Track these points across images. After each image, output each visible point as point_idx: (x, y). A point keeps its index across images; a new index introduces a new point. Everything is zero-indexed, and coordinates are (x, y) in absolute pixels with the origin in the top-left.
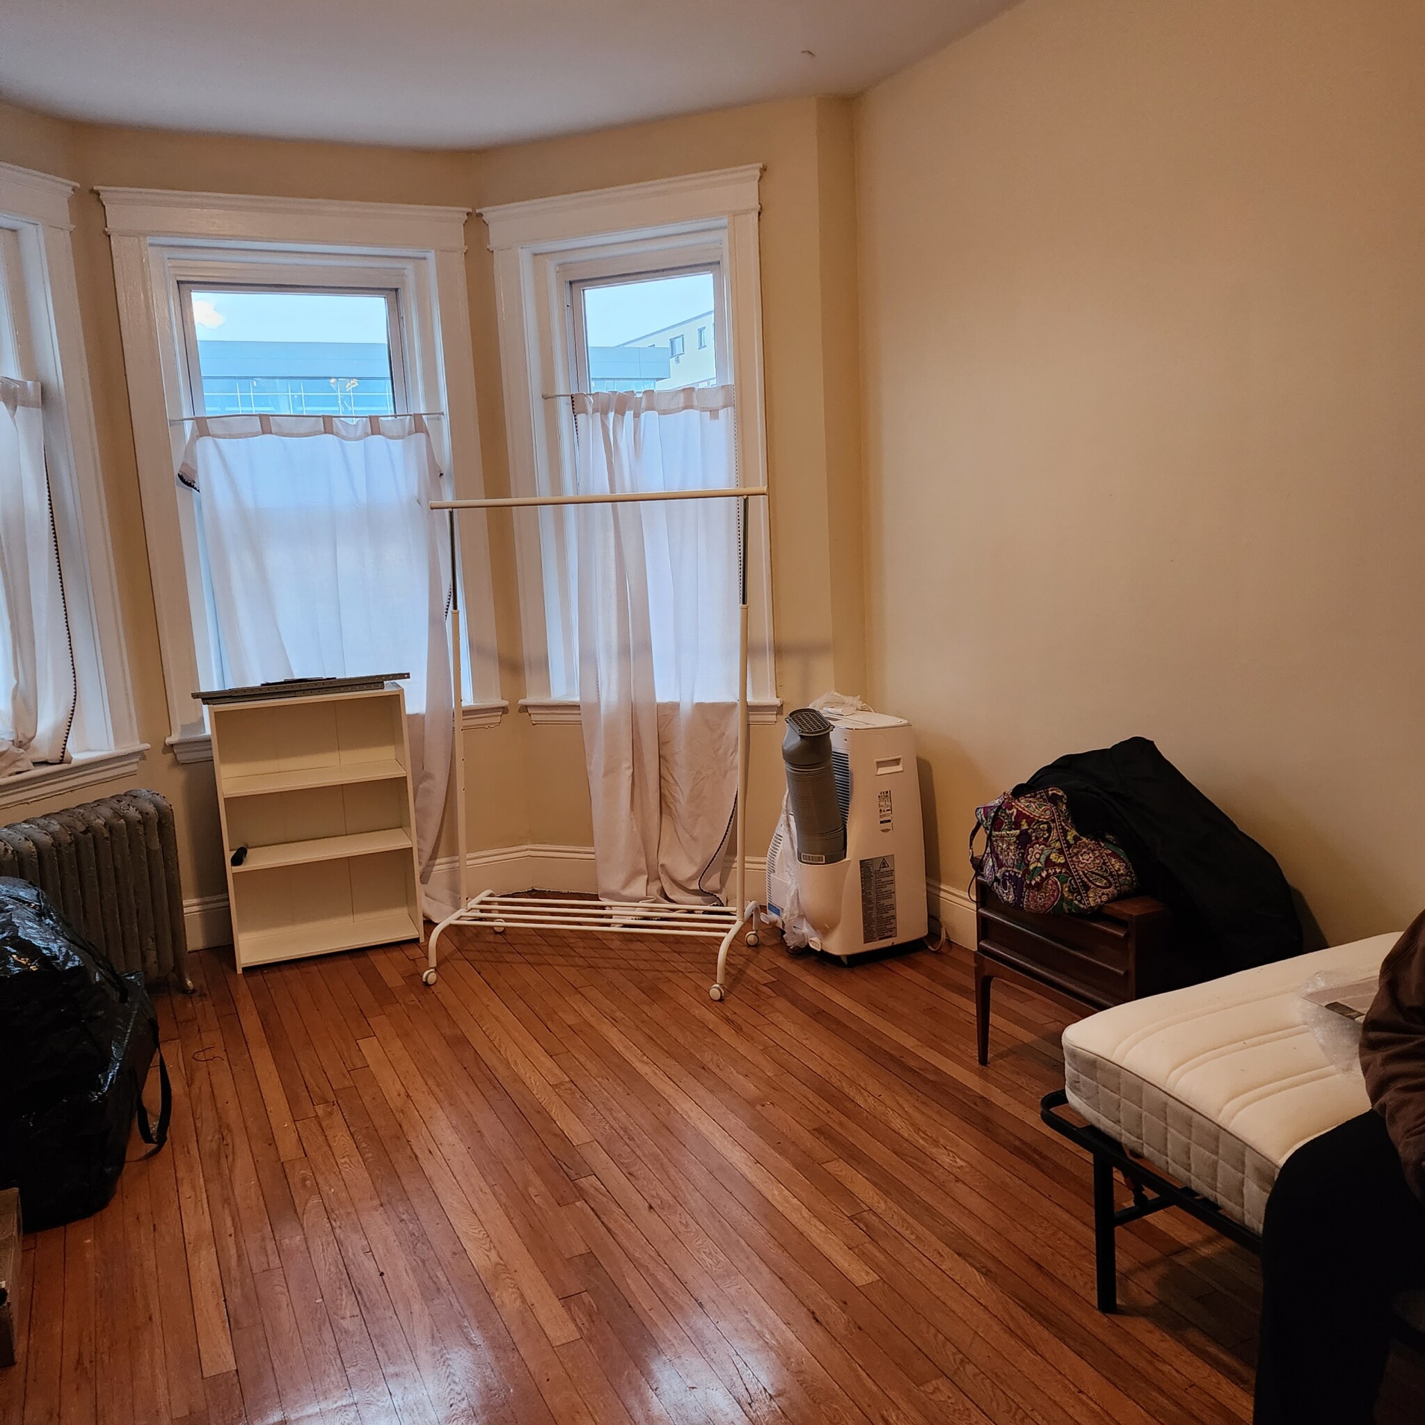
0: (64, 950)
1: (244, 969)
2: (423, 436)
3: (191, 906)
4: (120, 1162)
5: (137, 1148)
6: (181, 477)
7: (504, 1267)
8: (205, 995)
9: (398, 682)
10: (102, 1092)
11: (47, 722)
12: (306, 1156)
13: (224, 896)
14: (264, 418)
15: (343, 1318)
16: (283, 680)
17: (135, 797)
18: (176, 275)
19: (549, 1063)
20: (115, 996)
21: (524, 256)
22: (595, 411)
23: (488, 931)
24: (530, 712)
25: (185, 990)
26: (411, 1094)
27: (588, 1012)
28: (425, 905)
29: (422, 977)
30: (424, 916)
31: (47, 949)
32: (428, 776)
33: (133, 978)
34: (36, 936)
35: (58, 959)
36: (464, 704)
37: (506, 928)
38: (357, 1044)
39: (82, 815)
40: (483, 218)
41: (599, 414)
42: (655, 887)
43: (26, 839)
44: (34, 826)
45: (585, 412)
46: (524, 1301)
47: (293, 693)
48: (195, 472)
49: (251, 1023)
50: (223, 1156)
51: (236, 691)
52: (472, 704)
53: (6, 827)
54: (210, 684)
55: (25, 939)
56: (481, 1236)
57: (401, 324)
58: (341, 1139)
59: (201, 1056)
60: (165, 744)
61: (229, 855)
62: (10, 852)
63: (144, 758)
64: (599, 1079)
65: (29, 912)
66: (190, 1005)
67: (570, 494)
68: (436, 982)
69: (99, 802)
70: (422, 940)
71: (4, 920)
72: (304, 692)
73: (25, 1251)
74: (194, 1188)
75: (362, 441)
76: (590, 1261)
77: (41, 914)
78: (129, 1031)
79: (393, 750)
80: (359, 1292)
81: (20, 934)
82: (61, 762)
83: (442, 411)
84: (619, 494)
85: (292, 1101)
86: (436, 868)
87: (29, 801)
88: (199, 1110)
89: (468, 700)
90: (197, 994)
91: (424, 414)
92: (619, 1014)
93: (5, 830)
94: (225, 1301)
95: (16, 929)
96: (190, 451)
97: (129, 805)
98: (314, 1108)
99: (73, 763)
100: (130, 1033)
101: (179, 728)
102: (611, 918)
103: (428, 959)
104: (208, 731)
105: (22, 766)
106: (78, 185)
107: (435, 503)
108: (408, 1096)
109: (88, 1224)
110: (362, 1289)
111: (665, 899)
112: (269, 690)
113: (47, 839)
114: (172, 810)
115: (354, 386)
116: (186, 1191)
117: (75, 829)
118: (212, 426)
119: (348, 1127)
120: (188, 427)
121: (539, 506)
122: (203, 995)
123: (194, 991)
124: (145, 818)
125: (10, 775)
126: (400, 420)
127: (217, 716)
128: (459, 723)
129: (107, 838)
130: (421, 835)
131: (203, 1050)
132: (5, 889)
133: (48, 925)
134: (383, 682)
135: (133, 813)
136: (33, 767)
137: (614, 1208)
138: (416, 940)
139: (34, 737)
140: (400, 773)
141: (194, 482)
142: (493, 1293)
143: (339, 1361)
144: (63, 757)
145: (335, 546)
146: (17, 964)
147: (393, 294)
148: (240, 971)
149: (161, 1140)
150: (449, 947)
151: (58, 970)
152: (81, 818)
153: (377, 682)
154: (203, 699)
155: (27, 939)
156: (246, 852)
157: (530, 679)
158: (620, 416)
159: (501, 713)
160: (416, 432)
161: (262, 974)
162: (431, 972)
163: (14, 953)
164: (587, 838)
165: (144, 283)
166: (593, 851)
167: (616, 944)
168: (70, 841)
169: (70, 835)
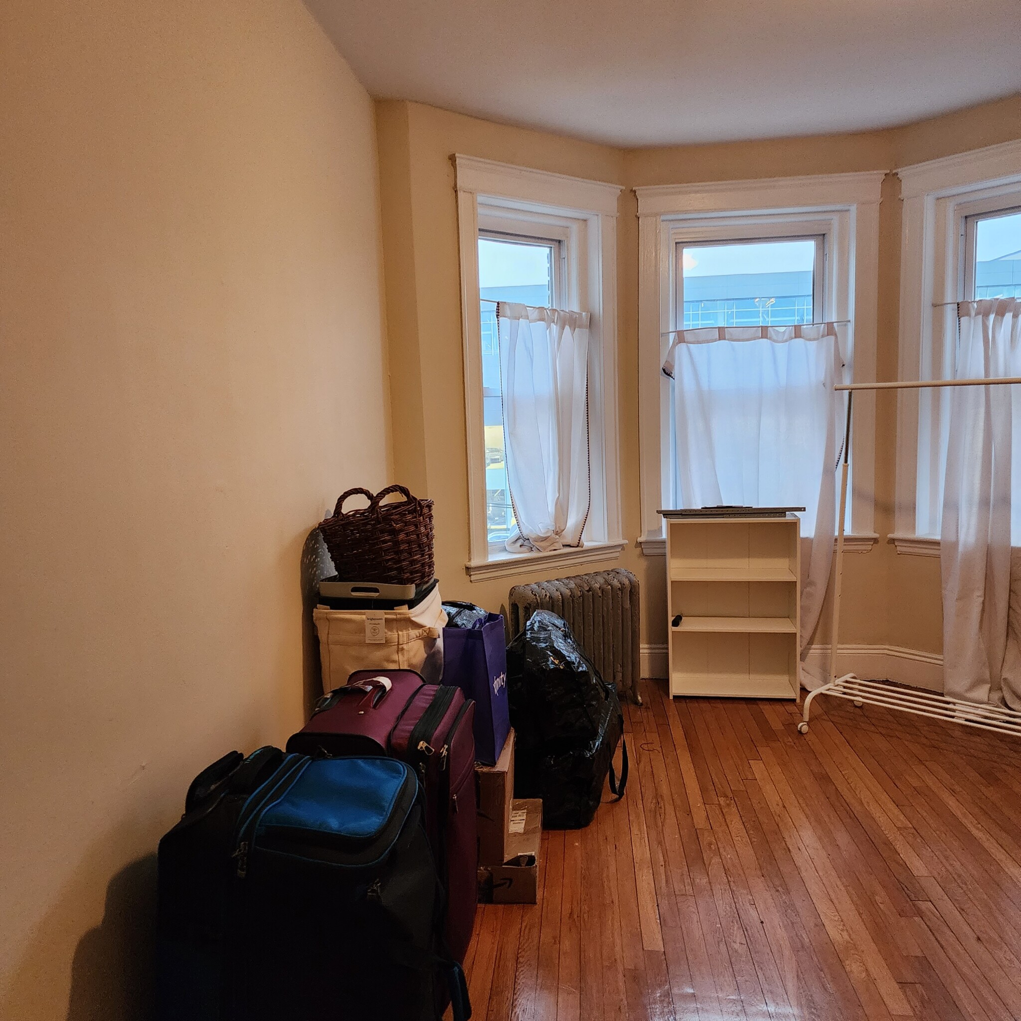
0: (578, 659)
1: (674, 696)
2: (832, 338)
3: (644, 649)
4: (598, 800)
5: (608, 796)
6: (664, 370)
7: (853, 946)
8: (649, 708)
9: (796, 513)
10: (592, 752)
11: (573, 520)
12: (712, 829)
13: (665, 646)
14: (721, 330)
15: (735, 942)
16: (716, 506)
17: (618, 573)
18: (675, 239)
19: (896, 811)
20: (603, 695)
21: (929, 202)
22: (977, 314)
23: (850, 704)
24: (896, 544)
25: (636, 702)
26: (786, 806)
27: (930, 781)
28: (803, 677)
29: (797, 727)
30: (801, 685)
31: (569, 657)
32: (811, 583)
33: (610, 686)
34: (563, 648)
35: (575, 664)
36: (845, 534)
37: (863, 703)
38: (749, 763)
39: (587, 580)
40: (898, 176)
41: (981, 316)
42: (996, 696)
43: (557, 590)
44: (561, 583)
45: (968, 315)
46: (868, 975)
47: (722, 515)
48: (673, 367)
49: (677, 733)
50: (658, 813)
51: (685, 511)
52: (850, 534)
53: (546, 581)
54: (668, 505)
55: (557, 649)
56: (836, 919)
57: (825, 259)
58: (736, 824)
59: (645, 747)
60: (637, 541)
61: (671, 619)
62: (548, 597)
63: (623, 549)
64: (938, 832)
65: (560, 633)
66: (639, 713)
67: (948, 377)
68: (807, 732)
69: (597, 573)
70: (798, 701)
71: (547, 635)
72: (729, 515)
73: (542, 840)
74: (640, 830)
75: (788, 343)
76: (924, 964)
77: (566, 636)
78: (608, 719)
79: (788, 562)
80: (746, 928)
81: (555, 645)
82: (578, 546)
83: (849, 319)
84: (992, 378)
85: (703, 790)
86: (811, 651)
87: (559, 568)
88: (644, 781)
89: (848, 531)
90: (643, 707)
91: (835, 322)
92: (957, 788)
93: (546, 583)
94: (658, 905)
95: (552, 642)
96: (671, 353)
97: (614, 577)
98: (718, 799)
99: (584, 548)
100: (608, 720)
101: (646, 533)
102: (955, 712)
103: (802, 715)
104: (664, 535)
105: (557, 546)
106: (624, 188)
107: (838, 386)
108: (784, 807)
109: (578, 833)
110: (748, 928)
111: (1006, 707)
112: (706, 512)
113: (568, 592)
114: (639, 584)
115: (772, 303)
116: (635, 830)
117: (583, 588)
118: (688, 336)
119: (741, 817)
120: (672, 337)
121: (920, 388)
122: (647, 708)
123: (642, 704)
124: (622, 588)
125: (550, 551)
126: (817, 327)
127: (672, 528)
128: (840, 547)
129: (600, 596)
130: (803, 626)
131: (647, 744)
132: (548, 617)
133: (569, 643)
134: (785, 513)
135: (616, 583)
136: (562, 548)
137: (946, 930)
138: (794, 700)
139: (564, 530)
140: (792, 578)
141: (672, 373)
142: (844, 961)
143: (731, 970)
144: (579, 543)
145: (760, 417)
146: (553, 663)
147: (821, 238)
148: (671, 698)
149: (621, 795)
150: (819, 711)
151: (574, 670)
152: (586, 582)
153: (781, 512)
154: (664, 515)
155: (559, 649)
156: (681, 619)
157: (899, 519)
158: (1000, 317)
159: (872, 543)
160: (828, 335)
161: (686, 702)
162: (805, 725)
163: (552, 656)
164: (939, 648)
165: (656, 246)
166: (942, 658)
167: (957, 733)
168: (580, 595)
169: (580, 591)
